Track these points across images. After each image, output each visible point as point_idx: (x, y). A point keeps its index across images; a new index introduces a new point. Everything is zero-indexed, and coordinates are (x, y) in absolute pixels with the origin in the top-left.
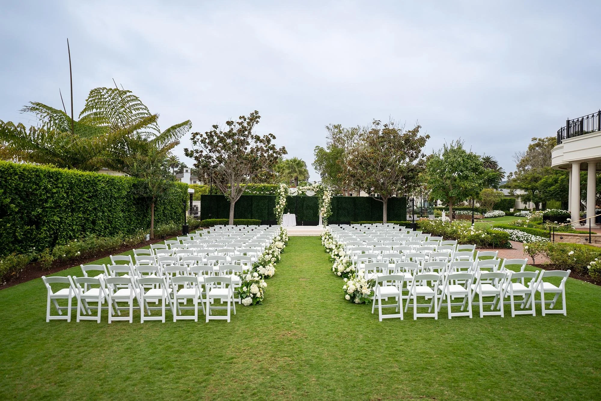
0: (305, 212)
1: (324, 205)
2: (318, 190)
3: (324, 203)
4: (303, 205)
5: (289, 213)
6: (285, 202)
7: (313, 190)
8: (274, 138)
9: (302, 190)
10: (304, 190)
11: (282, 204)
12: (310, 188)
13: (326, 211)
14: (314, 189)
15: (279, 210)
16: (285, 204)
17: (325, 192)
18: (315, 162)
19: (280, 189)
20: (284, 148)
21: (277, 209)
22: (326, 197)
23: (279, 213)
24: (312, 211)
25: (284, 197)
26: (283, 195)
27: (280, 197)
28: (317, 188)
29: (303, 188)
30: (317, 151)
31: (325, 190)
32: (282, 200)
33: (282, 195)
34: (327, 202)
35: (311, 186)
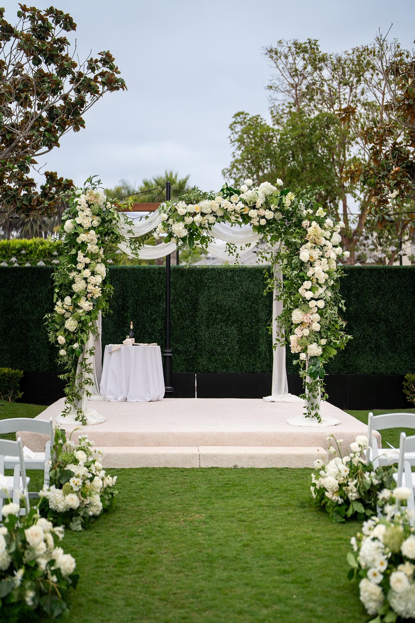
0: (204, 334)
1: (308, 295)
2: (269, 215)
3: (307, 284)
4: (195, 304)
5: (129, 341)
6: (98, 279)
7: (246, 218)
8: (69, 24)
9: (189, 220)
10: (198, 218)
11: (86, 293)
12: (230, 207)
13: (316, 327)
14: (253, 213)
15: (71, 324)
16: (97, 293)
17: (313, 229)
18: (233, 166)
19: (75, 215)
20: (107, 59)
21: (63, 318)
22: (316, 253)
23: (72, 337)
24: (233, 331)
25: (93, 256)
26: (92, 248)
27: (74, 260)
28: (267, 205)
29: (192, 208)
30: (239, 128)
31: (310, 218)
32: (87, 273)
33: (84, 244)
34: (322, 278)
35: (235, 198)
